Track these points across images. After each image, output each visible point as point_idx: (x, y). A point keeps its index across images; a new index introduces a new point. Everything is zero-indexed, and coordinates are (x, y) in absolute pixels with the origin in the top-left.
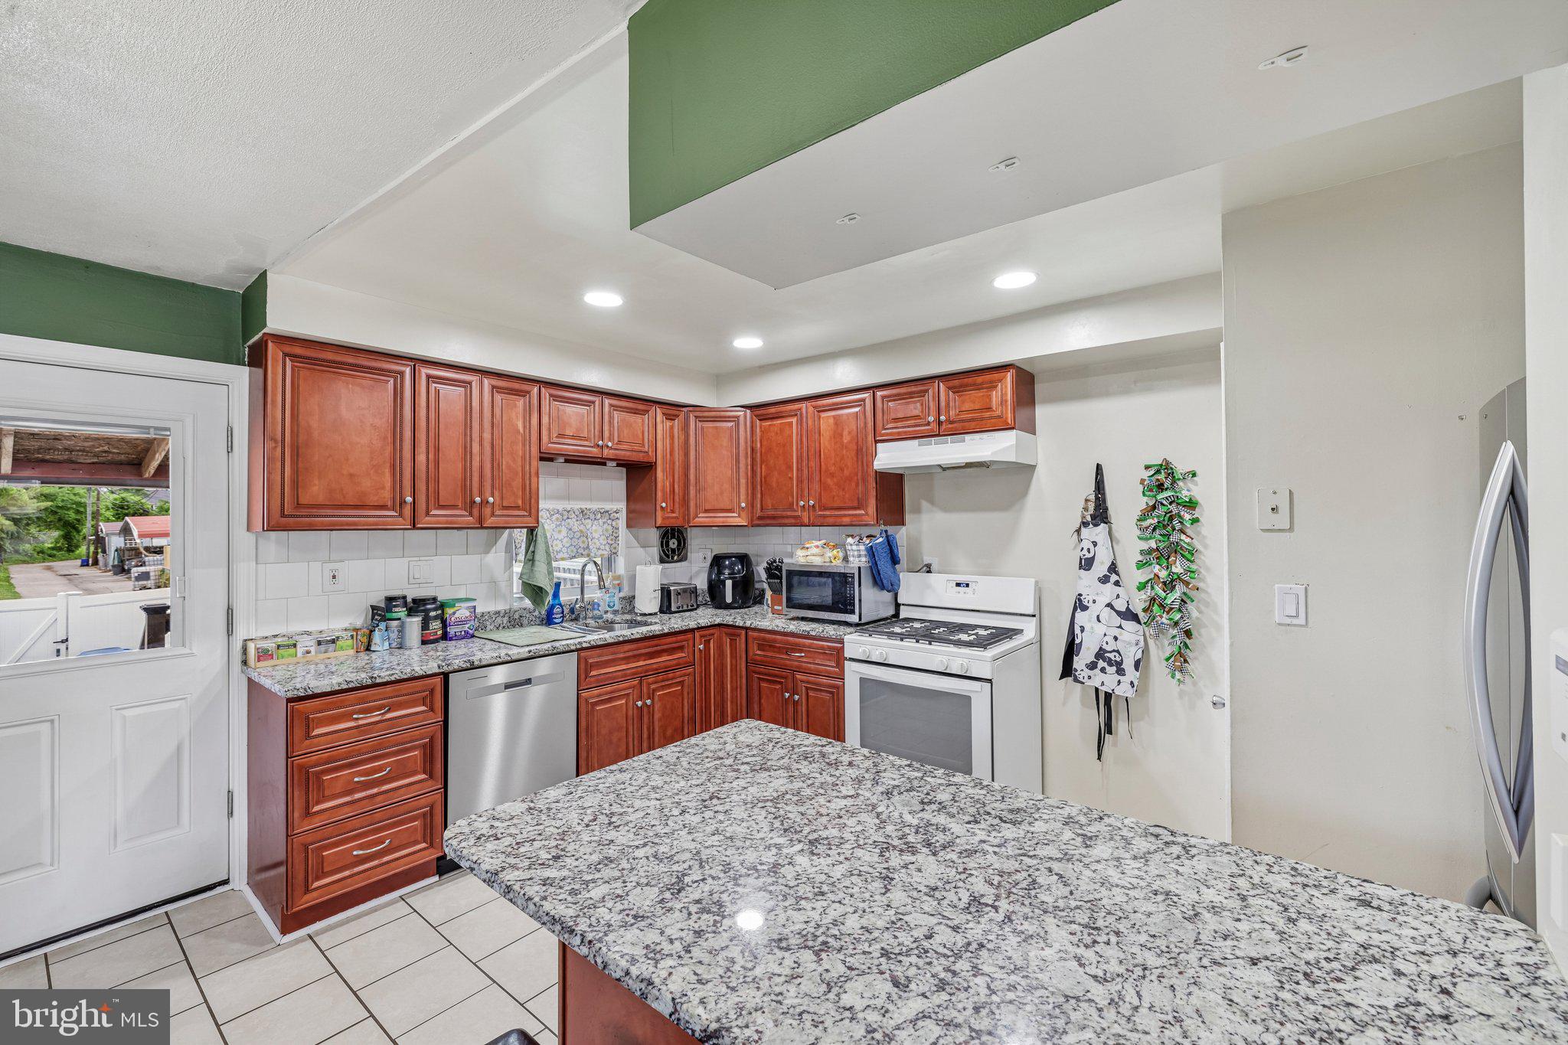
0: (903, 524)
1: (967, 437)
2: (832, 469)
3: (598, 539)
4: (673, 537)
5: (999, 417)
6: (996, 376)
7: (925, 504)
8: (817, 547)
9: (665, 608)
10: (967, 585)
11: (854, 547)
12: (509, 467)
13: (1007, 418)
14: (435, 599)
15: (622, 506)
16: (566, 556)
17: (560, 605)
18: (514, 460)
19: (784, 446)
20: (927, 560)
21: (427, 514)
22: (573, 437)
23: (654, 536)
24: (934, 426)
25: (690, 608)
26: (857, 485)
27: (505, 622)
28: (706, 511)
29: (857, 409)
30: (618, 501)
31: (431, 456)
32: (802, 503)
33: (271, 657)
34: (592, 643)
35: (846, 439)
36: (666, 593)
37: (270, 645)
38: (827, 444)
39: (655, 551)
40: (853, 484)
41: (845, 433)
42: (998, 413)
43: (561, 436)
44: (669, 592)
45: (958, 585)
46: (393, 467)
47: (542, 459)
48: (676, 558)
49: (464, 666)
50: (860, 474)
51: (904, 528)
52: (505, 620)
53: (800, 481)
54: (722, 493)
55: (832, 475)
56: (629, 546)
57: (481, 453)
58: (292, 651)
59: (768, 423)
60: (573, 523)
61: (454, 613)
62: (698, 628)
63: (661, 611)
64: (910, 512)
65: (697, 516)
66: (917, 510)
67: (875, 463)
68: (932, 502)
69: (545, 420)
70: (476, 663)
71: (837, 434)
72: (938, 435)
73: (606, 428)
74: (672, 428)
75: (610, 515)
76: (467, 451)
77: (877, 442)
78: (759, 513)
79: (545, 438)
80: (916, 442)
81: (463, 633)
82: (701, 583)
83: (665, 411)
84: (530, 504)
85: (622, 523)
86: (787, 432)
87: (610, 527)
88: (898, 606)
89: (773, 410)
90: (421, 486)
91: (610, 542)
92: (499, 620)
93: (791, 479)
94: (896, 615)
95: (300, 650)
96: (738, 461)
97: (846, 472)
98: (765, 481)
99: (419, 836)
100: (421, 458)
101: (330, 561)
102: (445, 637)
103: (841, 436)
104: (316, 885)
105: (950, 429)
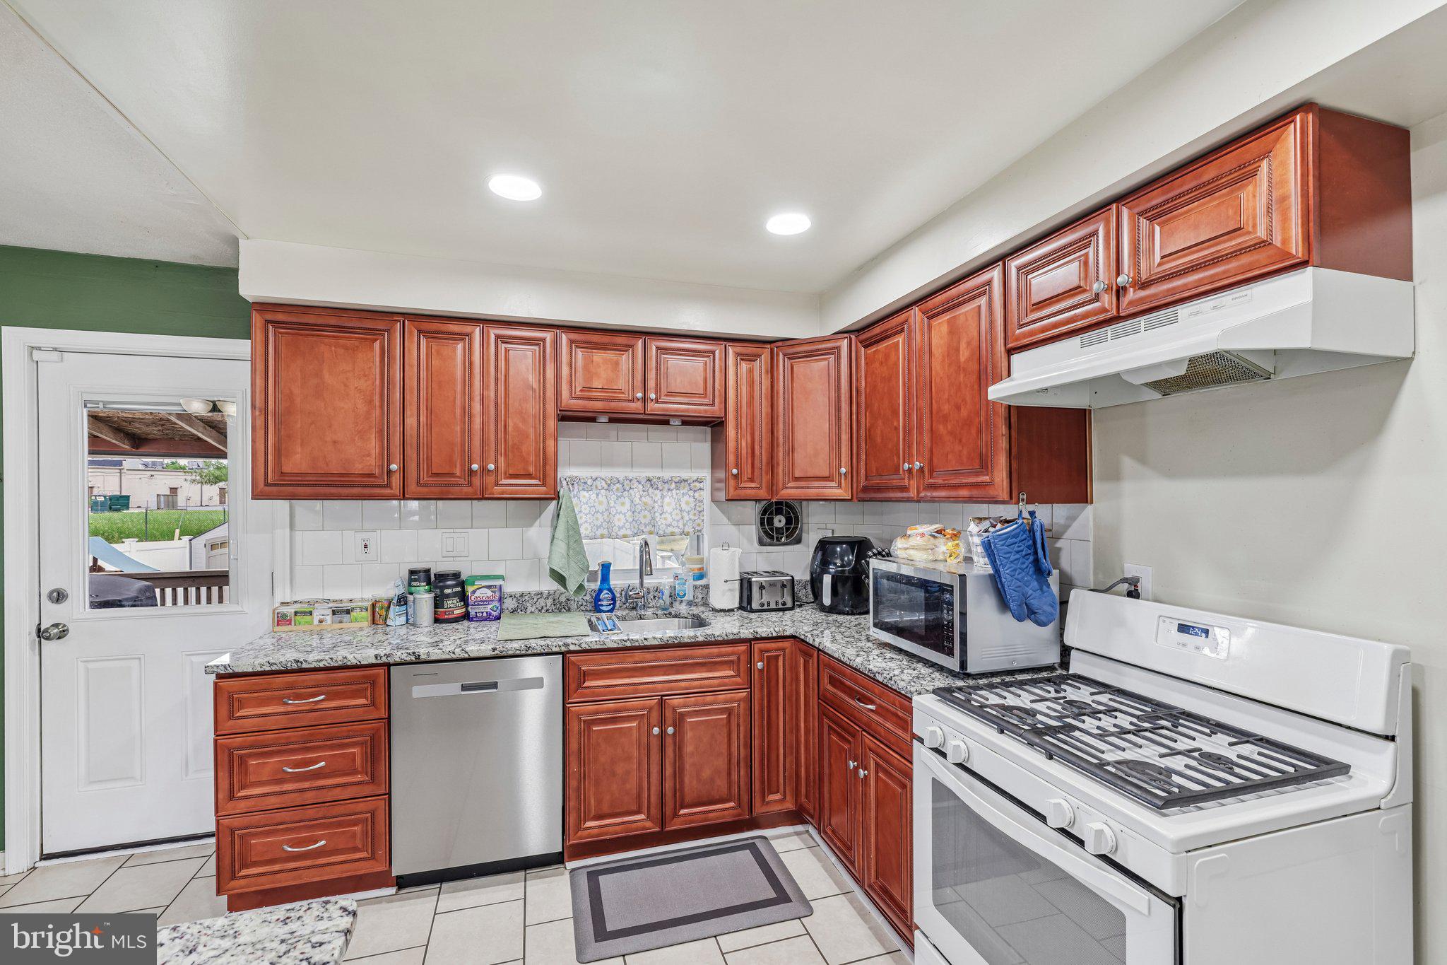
0: (1083, 497)
1: (1183, 311)
2: (947, 408)
3: (671, 513)
4: (779, 512)
5: (1263, 244)
6: (1254, 147)
7: (1128, 463)
8: (923, 535)
9: (745, 604)
10: (1202, 632)
12: (516, 428)
13: (1285, 241)
14: (456, 575)
15: (706, 474)
16: (629, 532)
17: (610, 590)
18: (524, 421)
19: (890, 380)
20: (1130, 570)
21: (420, 483)
22: (603, 390)
23: (751, 512)
24: (1107, 301)
25: (780, 606)
26: (979, 432)
27: (549, 604)
28: (797, 479)
29: (982, 302)
30: (702, 467)
31: (423, 419)
32: (906, 466)
33: (289, 622)
34: (584, 646)
35: (964, 354)
36: (746, 584)
37: (289, 610)
38: (938, 368)
39: (753, 530)
40: (974, 431)
41: (963, 345)
42: (1262, 233)
44: (750, 583)
45: (1183, 628)
46: (381, 431)
47: (563, 418)
48: (783, 539)
49: (408, 659)
50: (983, 413)
51: (1089, 510)
52: (549, 602)
53: (908, 432)
54: (817, 455)
55: (945, 419)
56: (714, 524)
57: (483, 413)
58: (308, 618)
59: (873, 349)
60: (636, 493)
61: (474, 592)
62: (756, 639)
63: (741, 608)
64: (1105, 478)
65: (785, 487)
66: (1115, 475)
67: (990, 389)
68: (1142, 459)
69: (565, 372)
70: (423, 657)
71: (952, 351)
72: (1118, 318)
73: (651, 375)
74: (751, 371)
75: (689, 484)
76: (467, 413)
77: (1010, 352)
78: (863, 482)
79: (565, 393)
80: (1076, 341)
81: (485, 614)
82: (802, 575)
83: (739, 350)
84: (545, 471)
85: (706, 495)
86: (893, 358)
87: (692, 500)
88: (1066, 651)
89: (877, 330)
90: (411, 453)
91: (693, 517)
92: (542, 602)
93: (897, 429)
94: (1065, 664)
95: (316, 617)
96: (838, 409)
97: (964, 413)
98: (870, 437)
100: (411, 421)
101: (362, 530)
102: (466, 616)
103: (957, 350)
104: (244, 872)
105: (1141, 300)
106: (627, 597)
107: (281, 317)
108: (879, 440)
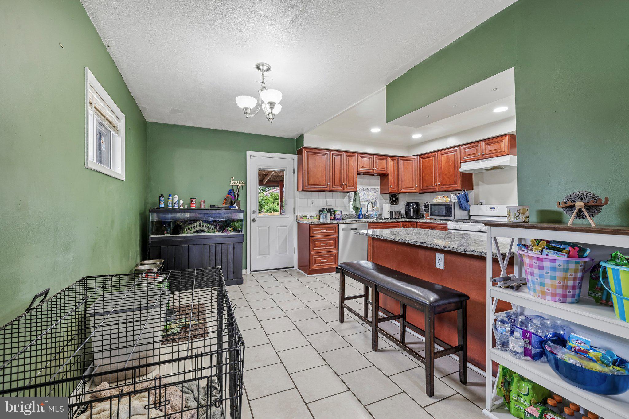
0: (472, 189)
1: (492, 159)
2: (446, 172)
3: (372, 197)
4: (394, 197)
5: (503, 151)
6: (502, 138)
7: (480, 183)
8: (441, 197)
9: (392, 217)
10: (495, 208)
11: (453, 197)
12: (350, 175)
13: (506, 151)
14: (333, 209)
15: (379, 187)
16: (363, 201)
17: (362, 213)
18: (351, 173)
19: (430, 166)
20: (481, 201)
21: (332, 187)
22: (366, 167)
23: (388, 196)
24: (481, 156)
25: (399, 218)
26: (454, 177)
28: (404, 188)
29: (454, 153)
30: (378, 186)
31: (333, 173)
32: (436, 184)
33: (302, 218)
34: (371, 222)
35: (451, 163)
36: (392, 213)
37: (302, 216)
38: (444, 165)
39: (388, 201)
40: (453, 177)
41: (450, 161)
42: (503, 150)
43: (363, 167)
44: (393, 212)
45: (491, 208)
46: (325, 176)
47: (358, 174)
48: (395, 203)
49: (342, 223)
50: (455, 173)
51: (473, 191)
52: (348, 217)
53: (435, 177)
54: (409, 183)
55: (446, 174)
56: (380, 199)
57: (344, 173)
58: (306, 218)
59: (425, 160)
60: (365, 191)
61: (337, 213)
62: (402, 222)
63: (390, 218)
64: (476, 185)
65: (401, 190)
66: (478, 185)
67: (460, 169)
68: (483, 182)
69: (359, 163)
71: (448, 161)
72: (482, 159)
73: (375, 164)
74: (394, 163)
75: (375, 190)
76: (341, 171)
77: (461, 163)
78: (422, 188)
79: (359, 168)
80: (475, 162)
81: (339, 218)
82: (403, 211)
83: (392, 158)
84: (355, 185)
85: (378, 192)
86: (431, 162)
87: (375, 194)
88: (470, 216)
89: (426, 156)
90: (331, 180)
91: (375, 197)
93: (432, 177)
94: (469, 219)
96: (415, 172)
97: (451, 173)
98: (424, 178)
99: (333, 261)
100: (331, 174)
101: (311, 199)
102: (335, 219)
103: (449, 162)
104: (314, 265)
105: (486, 157)
106: (365, 216)
107: (308, 150)
108: (427, 179)
